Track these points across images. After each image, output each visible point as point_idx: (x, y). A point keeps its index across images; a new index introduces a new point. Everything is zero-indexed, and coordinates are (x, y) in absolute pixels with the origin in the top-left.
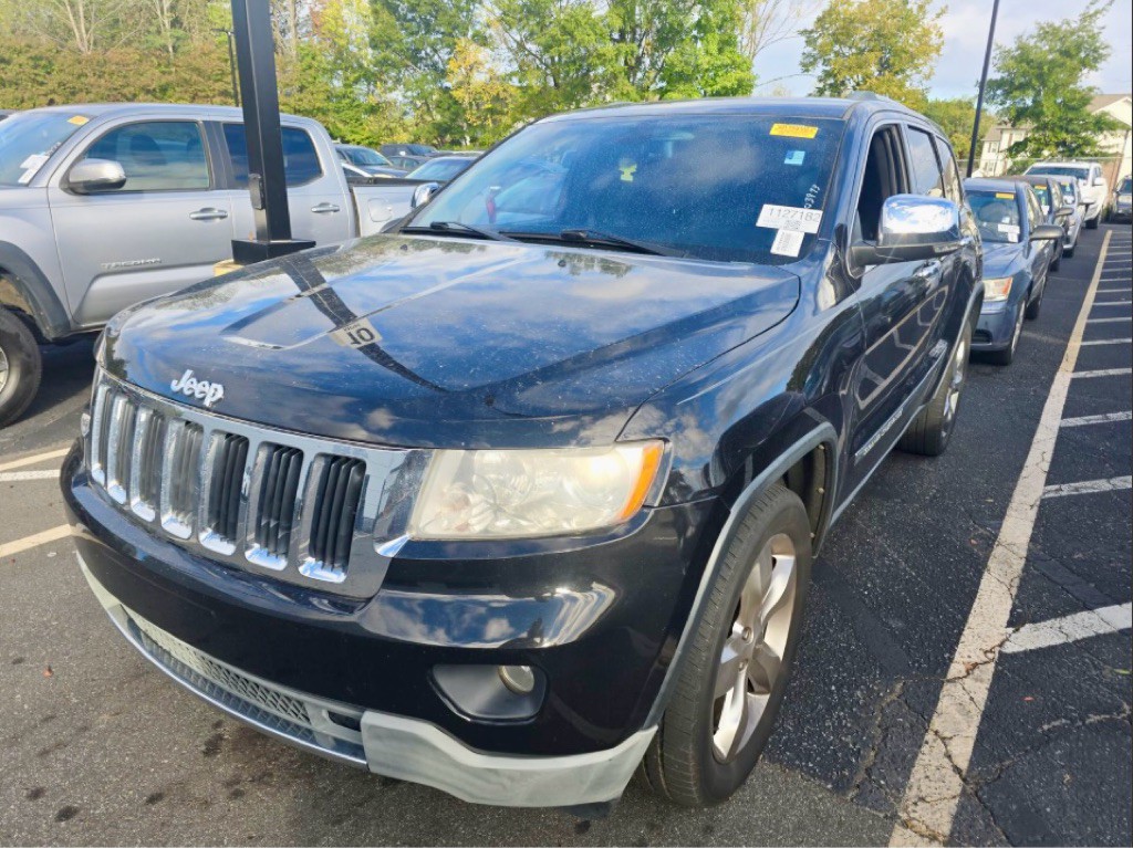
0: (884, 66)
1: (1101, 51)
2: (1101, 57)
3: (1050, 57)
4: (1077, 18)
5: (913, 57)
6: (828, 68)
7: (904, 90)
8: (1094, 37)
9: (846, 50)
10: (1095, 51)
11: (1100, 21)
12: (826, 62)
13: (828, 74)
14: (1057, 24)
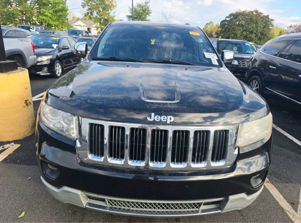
0: (104, 9)
1: (150, 11)
2: (150, 13)
3: (141, 11)
4: (144, 3)
5: (110, 7)
6: (89, 7)
7: (110, 16)
8: (148, 8)
9: (93, 3)
10: (149, 11)
11: (149, 5)
12: (88, 6)
13: (89, 9)
14: (141, 4)
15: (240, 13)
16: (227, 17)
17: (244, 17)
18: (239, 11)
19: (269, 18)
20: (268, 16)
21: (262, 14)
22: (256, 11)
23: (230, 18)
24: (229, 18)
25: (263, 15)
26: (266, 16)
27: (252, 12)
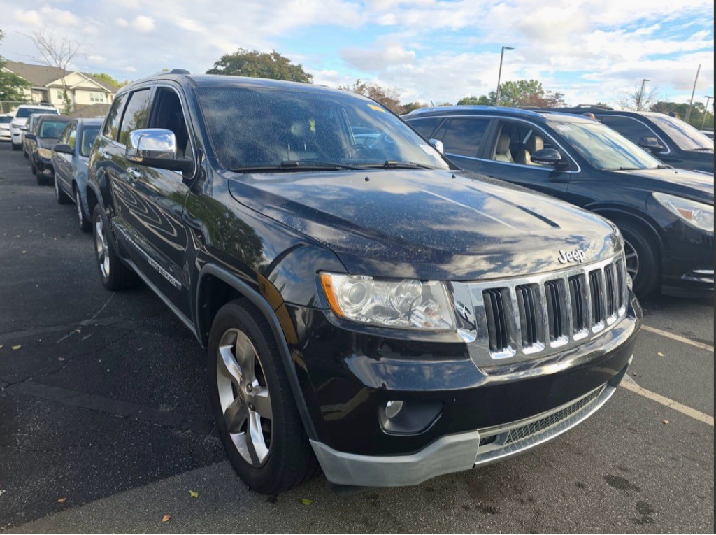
15: (244, 56)
16: (217, 64)
17: (256, 66)
18: (240, 51)
19: (302, 72)
20: (300, 66)
21: (289, 61)
22: (277, 56)
23: (225, 65)
24: (223, 66)
25: (290, 63)
26: (296, 67)
27: (268, 56)
